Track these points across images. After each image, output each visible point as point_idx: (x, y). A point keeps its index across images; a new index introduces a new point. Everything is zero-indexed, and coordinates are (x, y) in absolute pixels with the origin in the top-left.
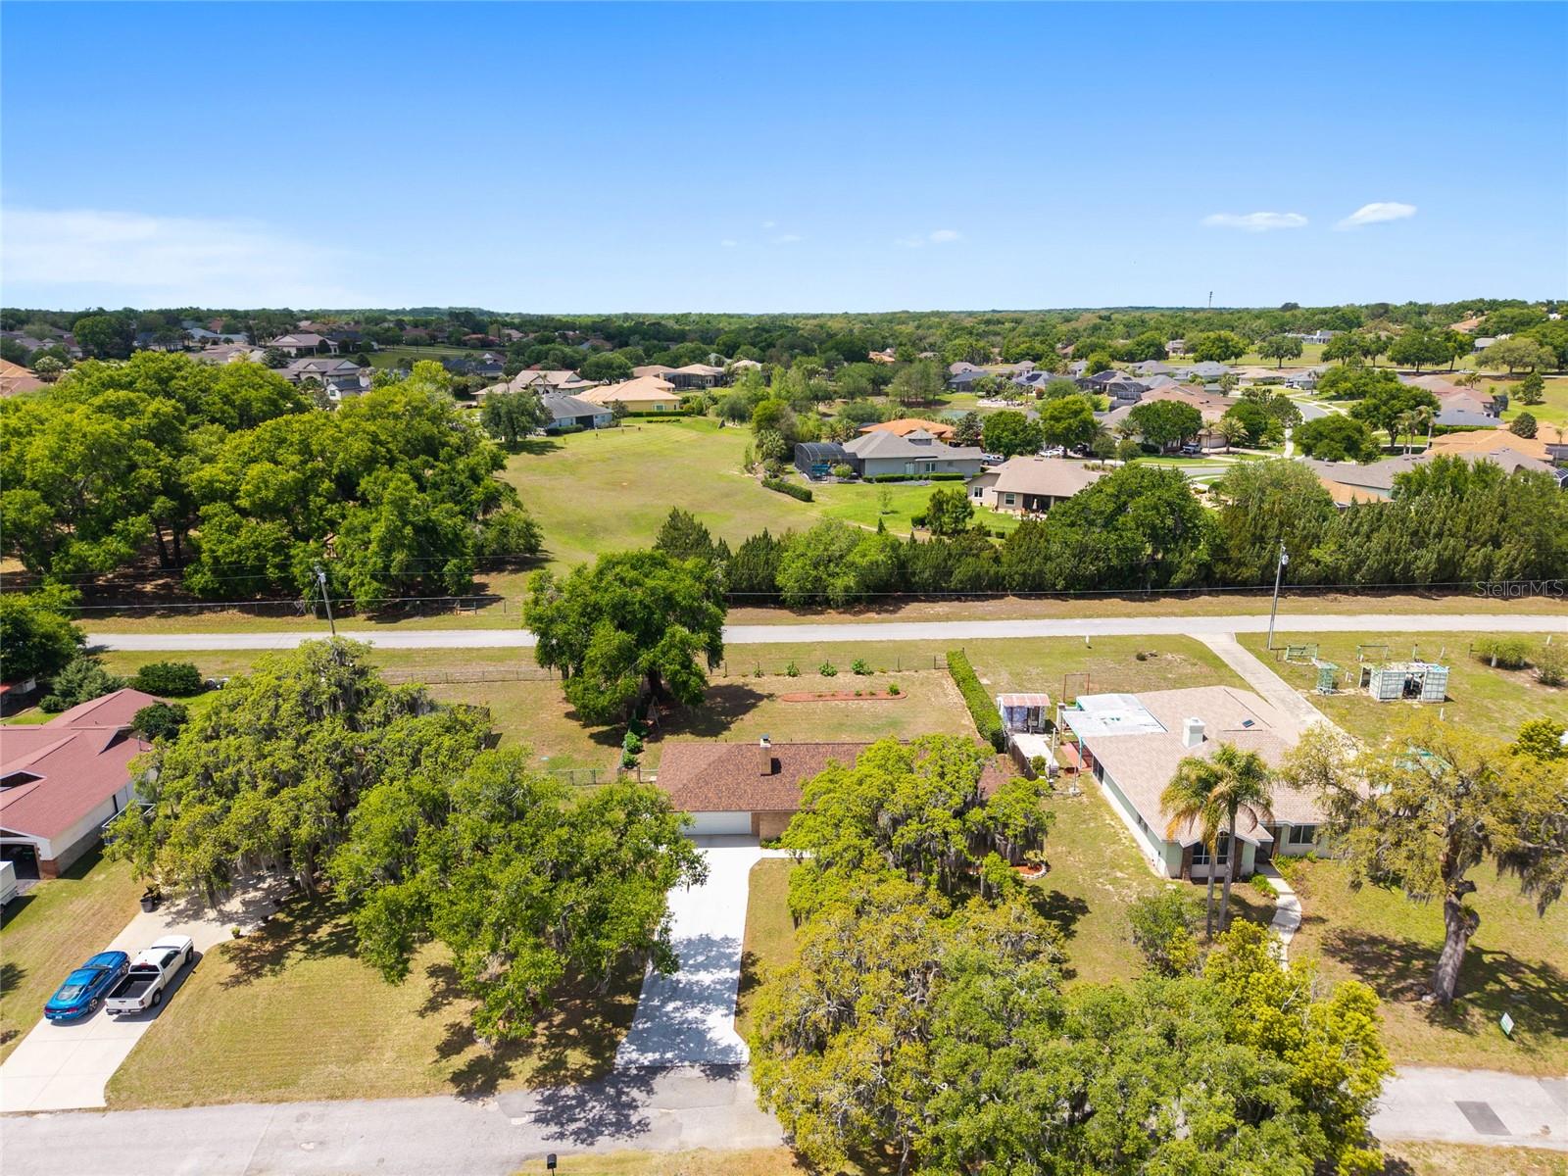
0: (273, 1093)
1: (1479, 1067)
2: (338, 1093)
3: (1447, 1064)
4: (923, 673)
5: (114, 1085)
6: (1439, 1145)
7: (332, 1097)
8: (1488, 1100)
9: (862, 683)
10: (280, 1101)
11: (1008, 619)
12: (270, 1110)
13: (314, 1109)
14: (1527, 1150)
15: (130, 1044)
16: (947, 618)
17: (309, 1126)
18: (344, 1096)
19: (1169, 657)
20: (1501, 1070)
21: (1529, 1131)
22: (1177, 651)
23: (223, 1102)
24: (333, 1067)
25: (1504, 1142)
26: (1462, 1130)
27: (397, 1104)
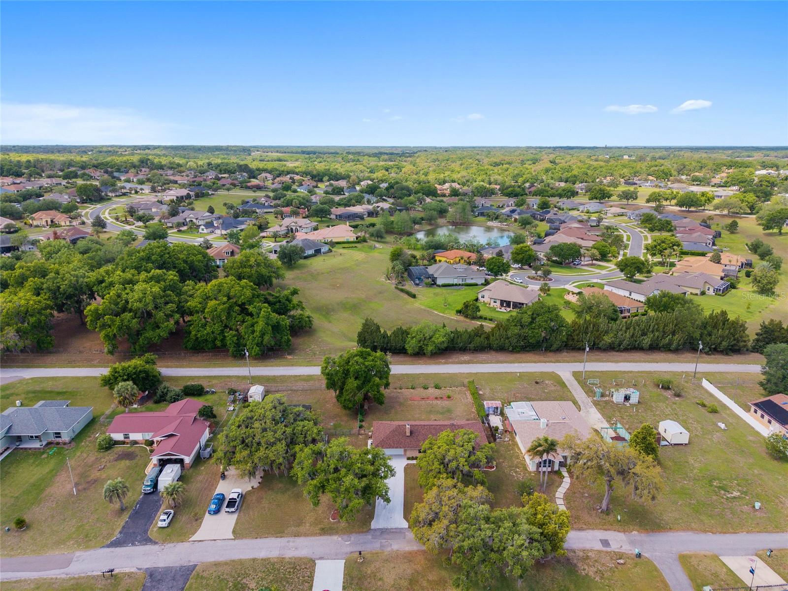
0: (278, 535)
1: (609, 530)
2: (297, 535)
3: (601, 529)
4: (459, 388)
5: (234, 532)
6: (591, 550)
7: (295, 536)
8: (608, 539)
9: (437, 392)
10: (281, 537)
11: (491, 363)
12: (279, 540)
13: (291, 539)
14: (614, 552)
15: (234, 521)
16: (468, 362)
17: (291, 544)
18: (298, 536)
19: (547, 382)
20: (615, 531)
21: (617, 547)
22: (550, 380)
23: (266, 537)
24: (293, 528)
25: (609, 549)
26: (599, 546)
27: (312, 538)
